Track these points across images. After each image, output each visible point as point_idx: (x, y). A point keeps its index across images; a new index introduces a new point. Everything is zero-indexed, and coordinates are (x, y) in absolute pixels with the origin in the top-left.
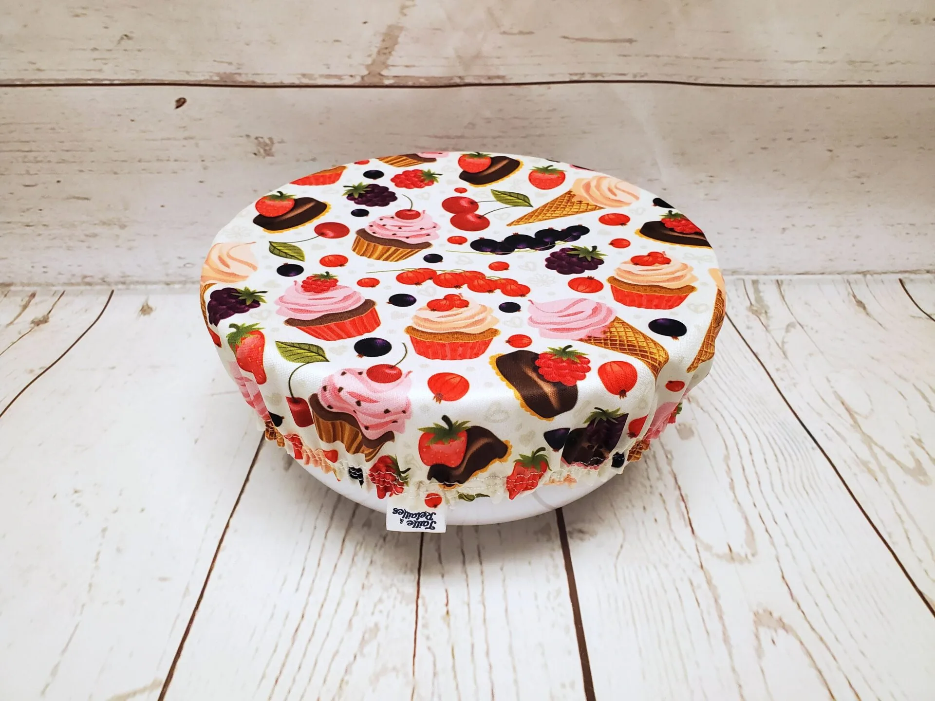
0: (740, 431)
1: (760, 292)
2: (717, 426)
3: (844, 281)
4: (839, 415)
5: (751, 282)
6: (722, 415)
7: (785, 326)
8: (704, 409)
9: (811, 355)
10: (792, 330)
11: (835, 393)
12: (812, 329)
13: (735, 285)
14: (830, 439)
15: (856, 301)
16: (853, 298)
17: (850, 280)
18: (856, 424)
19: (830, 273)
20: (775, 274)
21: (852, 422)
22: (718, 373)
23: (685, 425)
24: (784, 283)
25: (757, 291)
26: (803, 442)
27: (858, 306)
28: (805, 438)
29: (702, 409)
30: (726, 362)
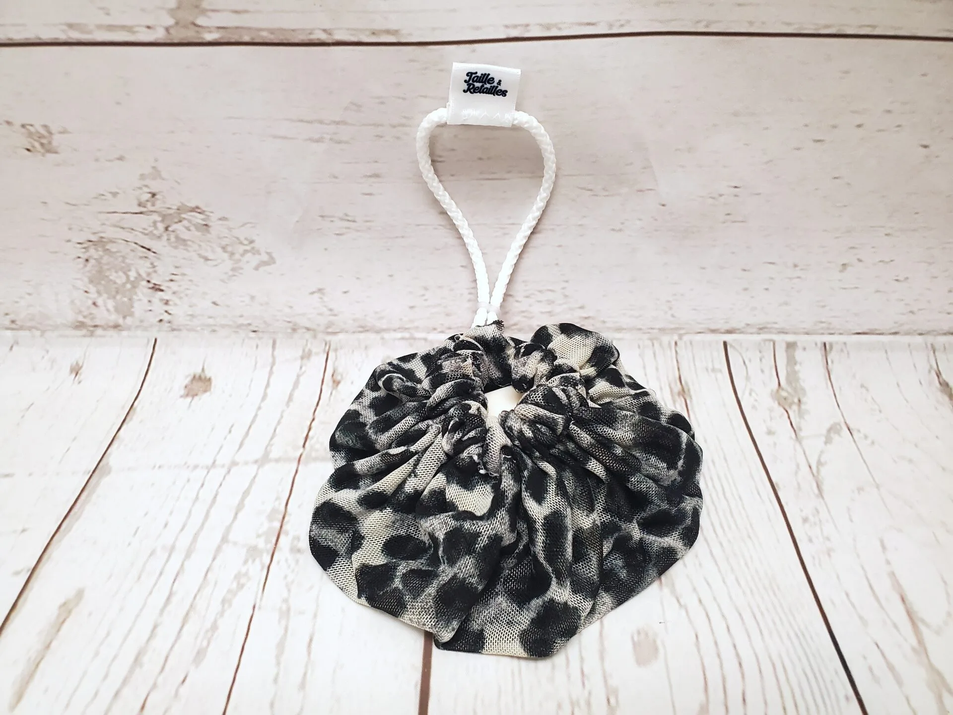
0: (732, 648)
1: (795, 364)
2: (697, 636)
3: (927, 347)
4: (895, 626)
5: (784, 346)
6: (707, 616)
7: (824, 432)
8: (682, 602)
9: (860, 489)
10: (836, 438)
11: (892, 575)
12: (866, 437)
13: (760, 352)
14: (876, 680)
15: (940, 383)
16: (936, 378)
17: (937, 347)
18: (921, 648)
19: (908, 333)
20: (823, 334)
21: (914, 642)
22: (712, 524)
23: (647, 634)
24: (835, 348)
25: (791, 361)
26: (832, 681)
27: (942, 391)
28: (836, 673)
29: (678, 601)
30: (727, 501)
